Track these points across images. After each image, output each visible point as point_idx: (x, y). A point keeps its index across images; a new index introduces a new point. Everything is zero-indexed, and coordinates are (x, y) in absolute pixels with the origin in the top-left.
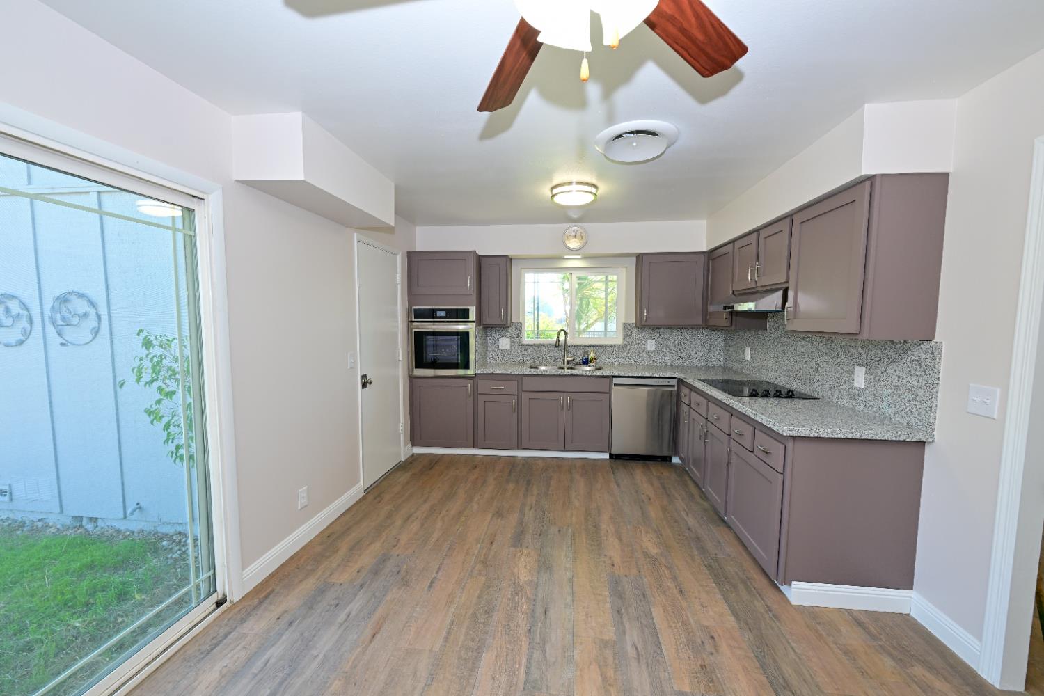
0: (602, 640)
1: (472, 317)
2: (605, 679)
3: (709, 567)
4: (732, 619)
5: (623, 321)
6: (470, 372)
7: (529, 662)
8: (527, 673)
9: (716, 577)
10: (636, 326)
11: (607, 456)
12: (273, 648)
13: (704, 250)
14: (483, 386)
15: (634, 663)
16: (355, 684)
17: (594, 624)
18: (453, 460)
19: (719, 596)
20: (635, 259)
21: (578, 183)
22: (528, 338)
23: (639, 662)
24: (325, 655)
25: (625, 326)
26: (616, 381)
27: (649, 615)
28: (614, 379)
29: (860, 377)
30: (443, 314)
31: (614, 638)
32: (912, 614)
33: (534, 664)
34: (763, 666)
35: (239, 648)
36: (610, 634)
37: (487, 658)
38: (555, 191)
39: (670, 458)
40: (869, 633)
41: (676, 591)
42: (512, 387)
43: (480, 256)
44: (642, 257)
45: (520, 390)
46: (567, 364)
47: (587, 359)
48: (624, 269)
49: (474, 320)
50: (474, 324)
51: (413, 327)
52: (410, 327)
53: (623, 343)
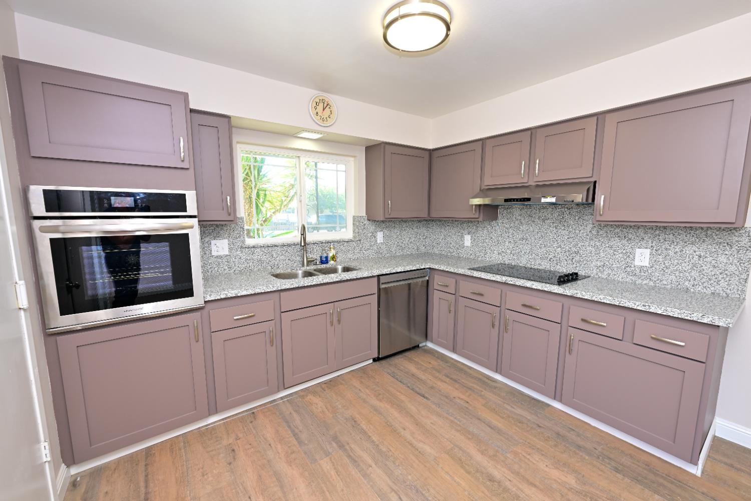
1: (192, 207)
5: (353, 214)
6: (196, 300)
10: (368, 219)
11: (371, 361)
13: (431, 148)
14: (219, 319)
20: (364, 146)
26: (383, 279)
28: (379, 278)
29: (642, 258)
43: (192, 111)
44: (384, 147)
45: (278, 312)
46: (308, 265)
47: (327, 257)
48: (352, 159)
49: (195, 213)
50: (196, 220)
51: (44, 230)
52: (37, 233)
53: (354, 237)
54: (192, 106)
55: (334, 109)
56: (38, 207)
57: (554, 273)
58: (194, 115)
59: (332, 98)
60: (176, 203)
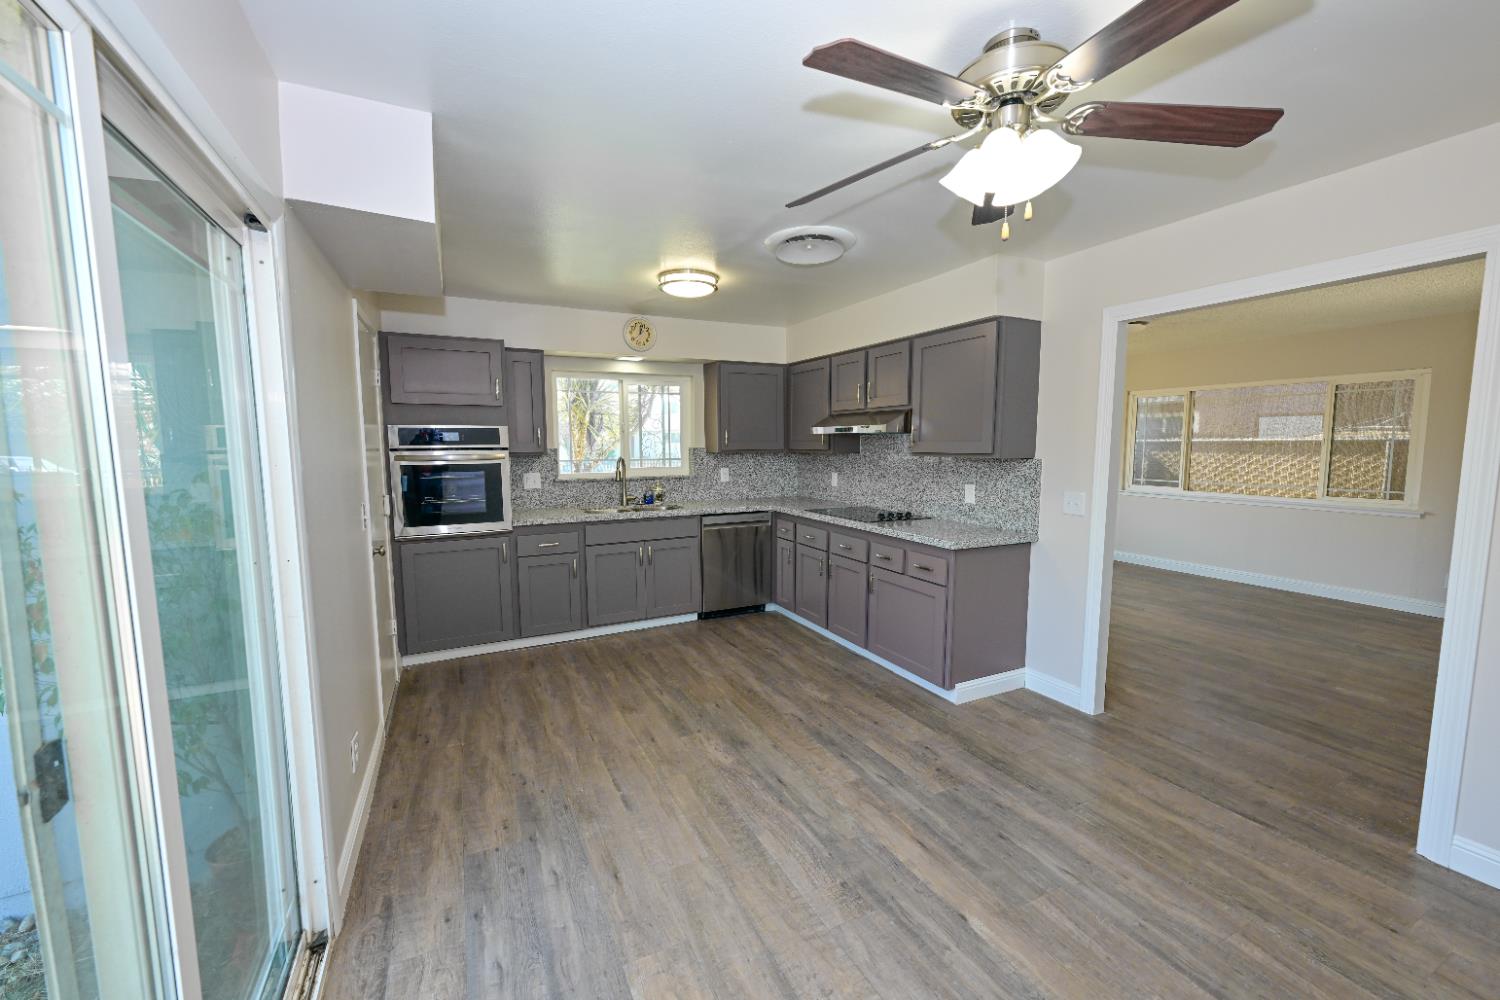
0: (851, 783)
1: (504, 441)
2: (881, 809)
3: (878, 696)
4: (927, 729)
5: (689, 444)
6: (505, 525)
7: (808, 825)
8: (816, 834)
9: (890, 701)
10: (709, 452)
11: (694, 617)
12: (486, 951)
13: (785, 363)
14: (526, 545)
15: (891, 789)
16: (651, 925)
17: (832, 774)
18: (486, 664)
19: (905, 716)
20: (702, 366)
21: (692, 271)
22: (565, 470)
23: (893, 786)
24: (575, 921)
25: (694, 452)
26: (706, 521)
27: (867, 749)
28: (704, 518)
29: (970, 495)
30: (455, 437)
31: (859, 777)
32: (1028, 687)
33: (813, 825)
34: (973, 754)
35: (428, 975)
36: (852, 776)
37: (766, 840)
38: (663, 280)
39: (764, 606)
40: (1013, 707)
41: (871, 724)
42: (572, 540)
43: (506, 349)
44: (720, 367)
45: (582, 545)
46: (627, 504)
47: (652, 496)
48: (689, 379)
49: (507, 446)
50: (507, 452)
51: (398, 458)
52: (392, 459)
53: (691, 473)
54: (506, 346)
55: (653, 332)
56: (394, 441)
57: (873, 510)
58: (509, 353)
59: (650, 320)
60: (492, 437)
